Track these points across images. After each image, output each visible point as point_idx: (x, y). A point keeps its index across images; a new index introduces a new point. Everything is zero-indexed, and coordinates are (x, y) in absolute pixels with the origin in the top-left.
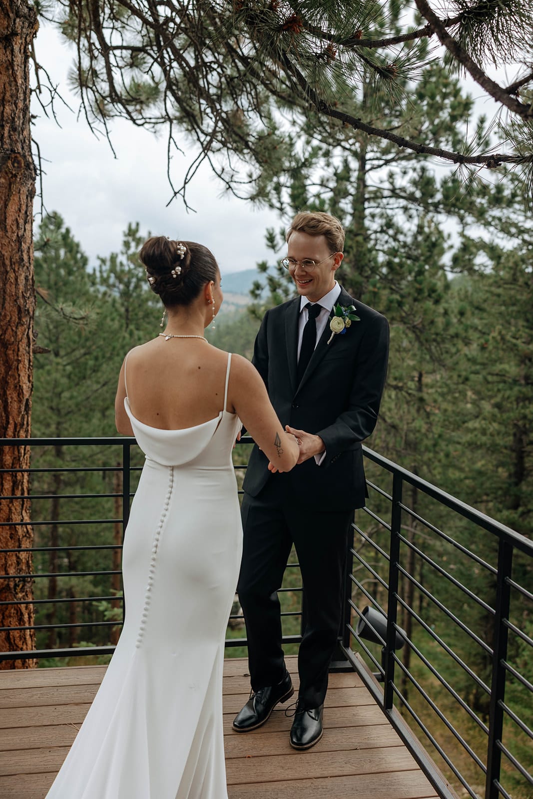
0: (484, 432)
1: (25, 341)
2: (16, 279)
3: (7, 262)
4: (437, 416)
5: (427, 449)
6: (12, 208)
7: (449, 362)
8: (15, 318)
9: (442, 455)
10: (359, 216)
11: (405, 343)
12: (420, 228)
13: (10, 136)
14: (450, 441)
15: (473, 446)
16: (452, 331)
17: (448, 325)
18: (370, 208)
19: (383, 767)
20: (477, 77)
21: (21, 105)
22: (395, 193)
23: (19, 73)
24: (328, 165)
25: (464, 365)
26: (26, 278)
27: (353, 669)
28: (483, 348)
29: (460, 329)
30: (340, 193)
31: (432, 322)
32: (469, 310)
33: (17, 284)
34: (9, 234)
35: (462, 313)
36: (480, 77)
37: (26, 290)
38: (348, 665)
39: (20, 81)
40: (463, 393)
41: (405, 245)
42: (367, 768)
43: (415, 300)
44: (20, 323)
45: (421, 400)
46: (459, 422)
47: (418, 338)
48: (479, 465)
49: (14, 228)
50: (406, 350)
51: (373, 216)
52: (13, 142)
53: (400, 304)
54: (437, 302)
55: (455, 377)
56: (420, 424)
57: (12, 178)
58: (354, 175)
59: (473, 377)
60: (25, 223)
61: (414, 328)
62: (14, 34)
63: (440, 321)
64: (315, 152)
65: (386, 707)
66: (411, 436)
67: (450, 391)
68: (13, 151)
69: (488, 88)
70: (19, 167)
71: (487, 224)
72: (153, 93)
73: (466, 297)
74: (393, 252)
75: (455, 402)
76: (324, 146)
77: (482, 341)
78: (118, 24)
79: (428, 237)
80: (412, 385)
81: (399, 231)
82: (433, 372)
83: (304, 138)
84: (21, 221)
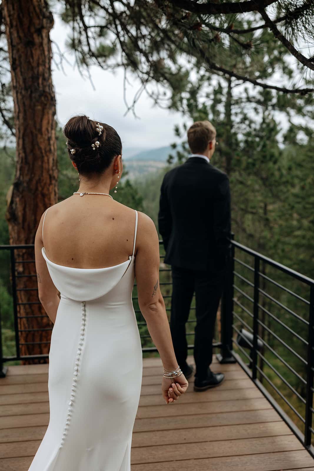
0: (304, 237)
1: (53, 193)
2: (48, 160)
3: (43, 151)
4: (276, 229)
5: (271, 248)
6: (45, 122)
7: (283, 197)
8: (48, 181)
9: (279, 251)
10: (228, 114)
11: (257, 187)
12: (264, 119)
13: (42, 84)
14: (284, 243)
15: (298, 246)
16: (284, 179)
17: (281, 176)
18: (235, 109)
19: (252, 408)
20: (294, 54)
21: (47, 66)
22: (249, 100)
23: (46, 49)
24: (210, 85)
25: (291, 199)
26: (53, 160)
27: (235, 362)
28: (303, 188)
29: (289, 178)
30: (217, 101)
31: (273, 175)
32: (294, 166)
33: (48, 163)
34: (44, 136)
35: (290, 169)
36: (296, 54)
37: (53, 166)
38: (232, 359)
39: (46, 53)
40: (291, 215)
41: (255, 130)
42: (244, 408)
43: (262, 162)
44: (51, 184)
45: (267, 220)
46: (289, 232)
47: (264, 184)
48: (301, 257)
49: (46, 132)
50: (258, 191)
51: (236, 114)
52: (44, 87)
53: (254, 165)
54: (275, 162)
55: (287, 207)
56: (266, 234)
57: (44, 107)
58: (225, 91)
59: (297, 206)
60: (52, 129)
61: (262, 179)
62: (43, 27)
63: (277, 174)
64: (202, 78)
65: (253, 379)
66: (262, 241)
67: (284, 215)
68: (44, 91)
69: (300, 59)
70: (48, 100)
71: (304, 115)
72: (112, 51)
73: (292, 159)
74: (248, 134)
75: (287, 220)
76: (207, 74)
77: (302, 184)
78: (93, 14)
79: (268, 125)
80: (261, 211)
81: (251, 122)
82: (274, 203)
83: (195, 70)
84: (50, 129)
